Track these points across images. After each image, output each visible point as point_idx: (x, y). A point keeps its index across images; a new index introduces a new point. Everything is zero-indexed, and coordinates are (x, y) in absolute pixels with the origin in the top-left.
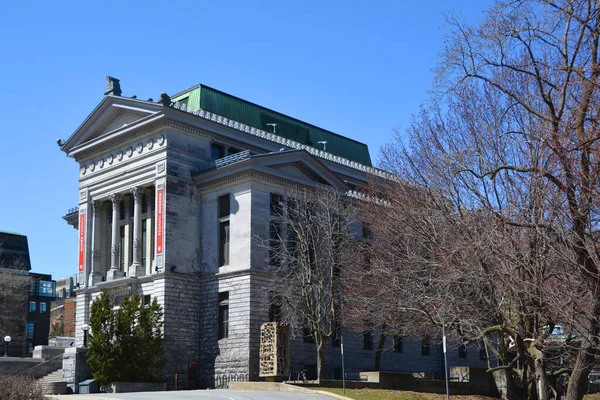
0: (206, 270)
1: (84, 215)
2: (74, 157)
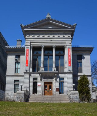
1: (28, 49)
2: (25, 31)
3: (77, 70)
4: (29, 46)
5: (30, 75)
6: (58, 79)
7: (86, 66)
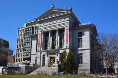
0: (75, 48)
1: (40, 35)
2: (38, 21)
3: (78, 45)
4: (41, 32)
5: (41, 53)
6: (59, 55)
7: (85, 41)
